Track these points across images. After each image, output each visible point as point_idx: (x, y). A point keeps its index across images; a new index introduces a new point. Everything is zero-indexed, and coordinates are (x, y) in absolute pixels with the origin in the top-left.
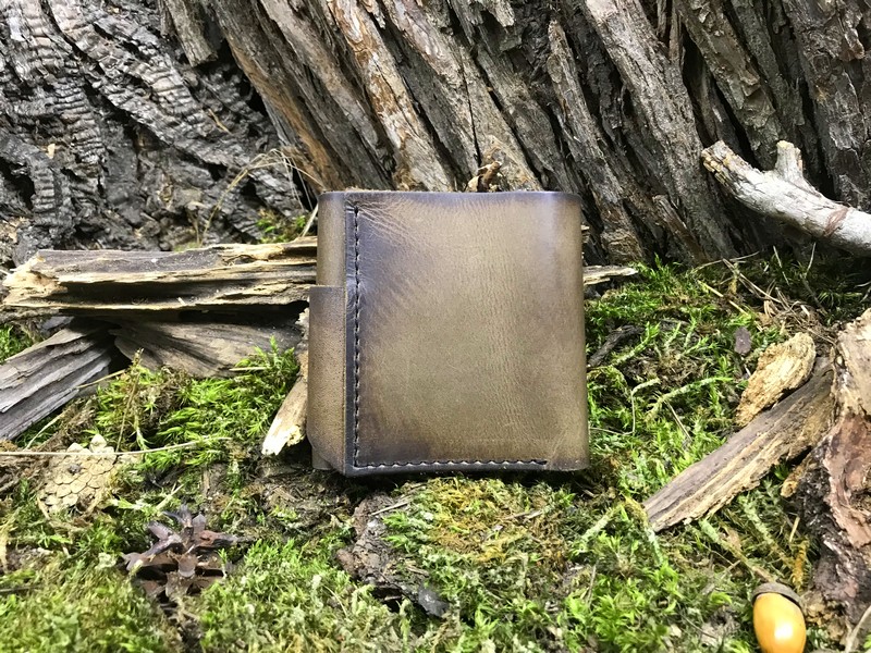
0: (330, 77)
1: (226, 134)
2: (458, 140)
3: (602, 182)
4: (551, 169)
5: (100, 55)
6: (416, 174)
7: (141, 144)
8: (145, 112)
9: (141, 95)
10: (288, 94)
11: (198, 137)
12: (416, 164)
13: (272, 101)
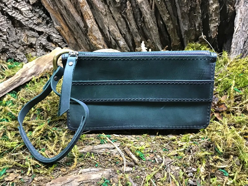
0: (72, 10)
1: (42, 23)
2: (104, 26)
3: (137, 37)
4: (125, 33)
7: (15, 25)
8: (19, 17)
9: (17, 12)
10: (58, 13)
11: (35, 24)
12: (94, 32)
13: (53, 14)
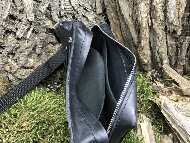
5: (79, 11)
6: (144, 51)
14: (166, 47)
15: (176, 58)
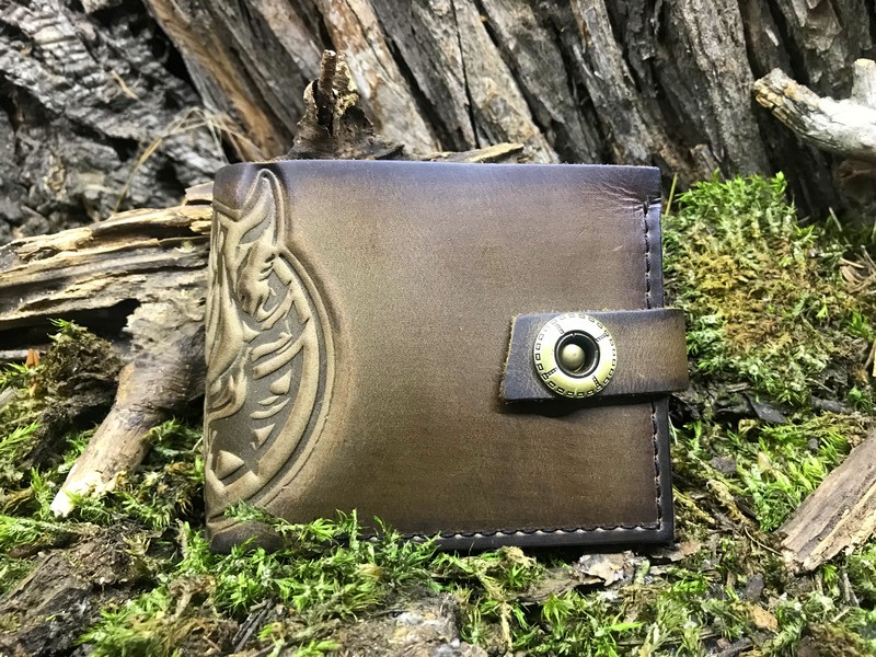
1: (135, 101)
2: (442, 86)
3: (626, 129)
4: (561, 119)
7: (21, 119)
8: (25, 72)
9: (18, 49)
10: (217, 42)
11: (99, 105)
12: (392, 119)
13: (196, 57)
14: (502, 65)
15: (590, 130)
